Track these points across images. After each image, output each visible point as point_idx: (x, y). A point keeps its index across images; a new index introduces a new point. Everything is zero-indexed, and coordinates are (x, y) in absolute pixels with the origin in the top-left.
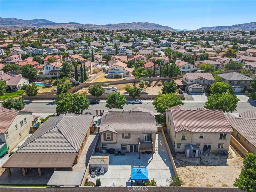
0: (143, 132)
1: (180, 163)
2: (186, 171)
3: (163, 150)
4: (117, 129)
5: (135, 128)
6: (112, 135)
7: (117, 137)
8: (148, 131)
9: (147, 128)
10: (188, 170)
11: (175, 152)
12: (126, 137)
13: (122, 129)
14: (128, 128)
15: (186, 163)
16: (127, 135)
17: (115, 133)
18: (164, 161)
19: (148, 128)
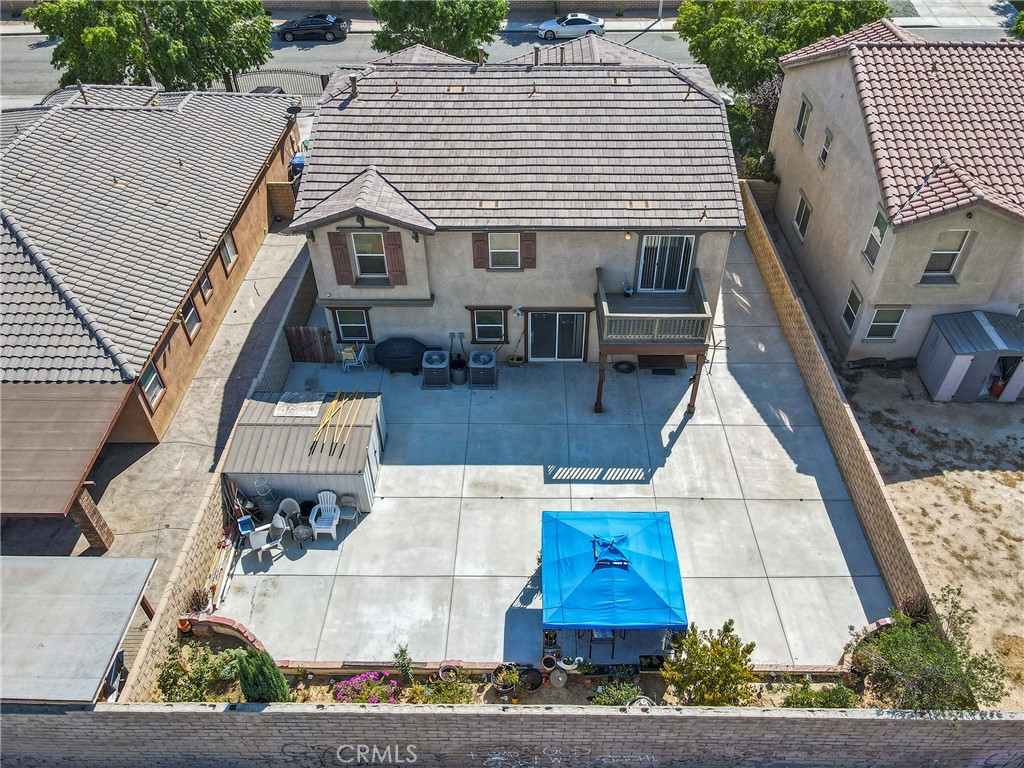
0: (634, 223)
1: (891, 448)
2: (947, 515)
3: (762, 348)
4: (435, 196)
5: (570, 187)
6: (394, 242)
7: (436, 256)
8: (670, 214)
9: (661, 187)
10: (961, 508)
11: (849, 358)
12: (504, 261)
13: (468, 195)
14: (514, 187)
15: (935, 446)
16: (513, 245)
17: (417, 232)
18: (775, 426)
19: (674, 187)
